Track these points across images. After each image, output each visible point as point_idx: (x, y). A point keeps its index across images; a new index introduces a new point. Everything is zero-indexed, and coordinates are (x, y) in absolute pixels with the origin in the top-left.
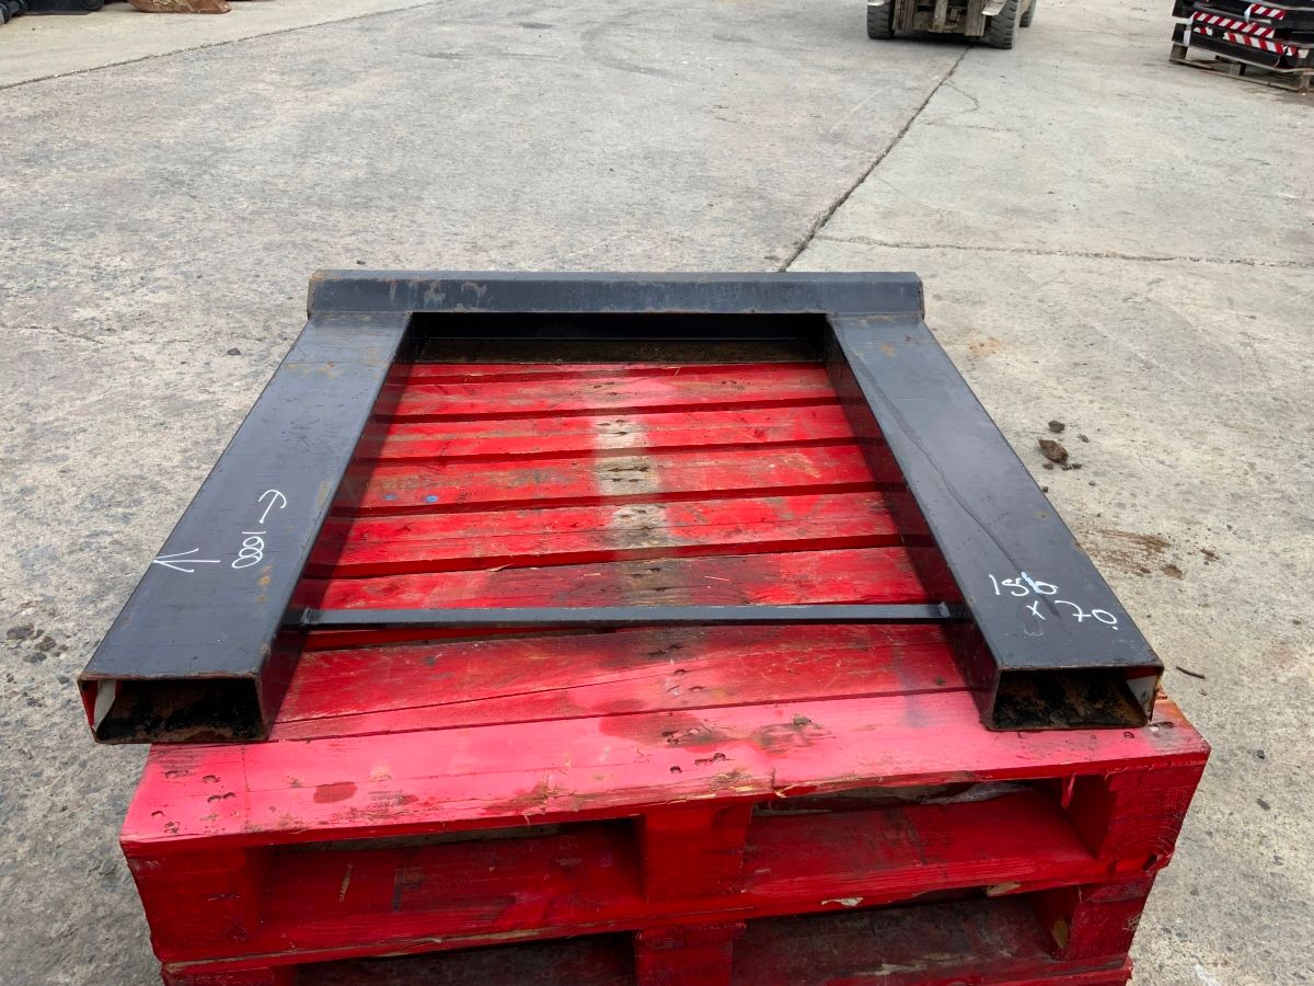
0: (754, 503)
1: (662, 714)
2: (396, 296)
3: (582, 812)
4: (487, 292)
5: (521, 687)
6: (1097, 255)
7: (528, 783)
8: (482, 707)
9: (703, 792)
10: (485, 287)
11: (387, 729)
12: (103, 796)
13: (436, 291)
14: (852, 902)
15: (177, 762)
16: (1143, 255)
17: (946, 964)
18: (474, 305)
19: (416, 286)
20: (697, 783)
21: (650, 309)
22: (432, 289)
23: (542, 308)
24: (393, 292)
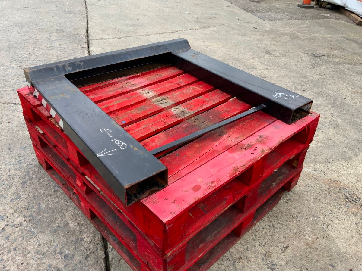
0: (197, 99)
1: (236, 145)
2: (57, 70)
3: (246, 169)
4: (84, 64)
5: (204, 152)
6: (161, 33)
7: (231, 168)
8: (201, 159)
9: (262, 155)
10: (82, 62)
11: (189, 172)
12: (32, 253)
13: (69, 66)
14: (276, 170)
15: (152, 201)
16: (171, 31)
17: (282, 178)
18: (82, 68)
19: (62, 67)
20: (259, 154)
21: (130, 59)
22: (67, 66)
23: (101, 65)
24: (55, 70)
